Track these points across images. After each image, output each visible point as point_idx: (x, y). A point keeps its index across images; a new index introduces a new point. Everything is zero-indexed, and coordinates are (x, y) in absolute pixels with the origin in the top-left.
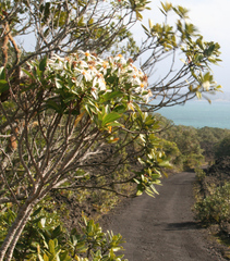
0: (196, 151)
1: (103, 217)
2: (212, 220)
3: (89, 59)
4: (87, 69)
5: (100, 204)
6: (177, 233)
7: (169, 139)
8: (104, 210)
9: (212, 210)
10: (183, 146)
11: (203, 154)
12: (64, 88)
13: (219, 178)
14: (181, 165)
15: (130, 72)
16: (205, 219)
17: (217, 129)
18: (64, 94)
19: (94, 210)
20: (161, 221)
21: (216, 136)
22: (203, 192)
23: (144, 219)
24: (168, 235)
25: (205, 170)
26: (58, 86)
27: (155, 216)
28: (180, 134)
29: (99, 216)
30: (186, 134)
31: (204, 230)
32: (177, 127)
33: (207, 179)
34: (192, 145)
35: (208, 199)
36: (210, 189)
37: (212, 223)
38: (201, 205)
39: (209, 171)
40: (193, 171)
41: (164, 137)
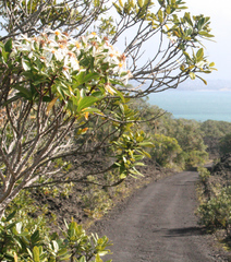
0: (198, 148)
1: (96, 223)
2: (218, 225)
3: (60, 38)
4: (57, 48)
5: (92, 209)
6: (179, 240)
7: (169, 134)
8: (96, 215)
9: (218, 214)
10: (185, 142)
11: (207, 150)
12: (32, 69)
13: (225, 177)
14: (183, 164)
15: (106, 51)
16: (210, 223)
17: (222, 123)
18: (33, 76)
19: (85, 216)
20: (161, 227)
21: (221, 130)
22: (207, 193)
23: (142, 225)
24: (169, 242)
25: (209, 169)
26: (26, 67)
27: (154, 221)
28: (181, 129)
29: (91, 223)
30: (187, 129)
31: (208, 236)
32: (178, 120)
33: (212, 178)
34: (195, 140)
35: (212, 202)
36: (214, 190)
37: (217, 227)
38: (205, 208)
39: (214, 170)
40: (195, 170)
41: (163, 132)
